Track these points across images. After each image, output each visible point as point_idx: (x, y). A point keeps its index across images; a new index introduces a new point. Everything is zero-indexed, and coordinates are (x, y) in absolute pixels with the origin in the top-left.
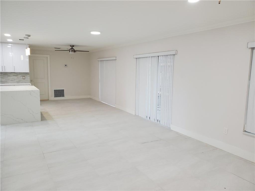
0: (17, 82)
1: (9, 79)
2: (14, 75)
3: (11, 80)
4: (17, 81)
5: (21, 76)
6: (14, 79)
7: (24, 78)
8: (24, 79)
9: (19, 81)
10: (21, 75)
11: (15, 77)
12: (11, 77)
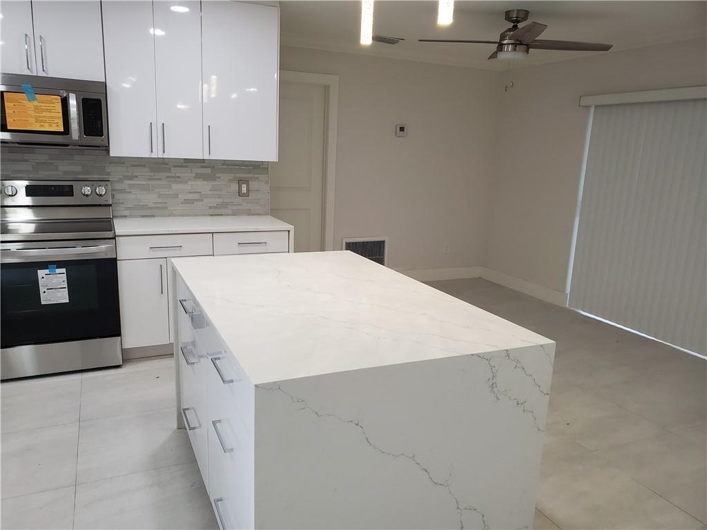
0: (211, 211)
1: (176, 196)
2: (198, 176)
3: (186, 201)
4: (210, 207)
5: (230, 180)
6: (196, 196)
7: (244, 189)
8: (244, 195)
9: (218, 206)
10: (231, 176)
11: (204, 186)
12: (186, 182)
